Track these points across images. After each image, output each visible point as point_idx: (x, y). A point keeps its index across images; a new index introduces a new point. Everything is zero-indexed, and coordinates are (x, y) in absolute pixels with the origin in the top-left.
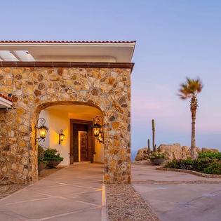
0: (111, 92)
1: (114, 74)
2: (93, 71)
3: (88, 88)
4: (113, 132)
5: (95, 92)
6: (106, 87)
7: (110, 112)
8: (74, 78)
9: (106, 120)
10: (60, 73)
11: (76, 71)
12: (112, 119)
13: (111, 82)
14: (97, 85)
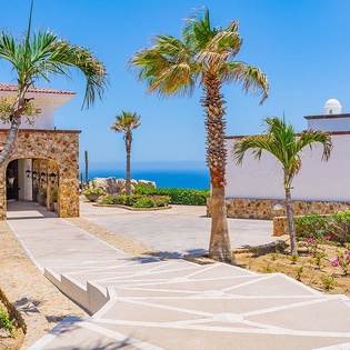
0: (65, 151)
1: (67, 138)
2: (52, 136)
3: (47, 147)
4: (66, 180)
5: (53, 151)
6: (60, 147)
7: (64, 166)
8: (37, 140)
9: (61, 171)
10: (27, 136)
11: (40, 135)
12: (66, 170)
13: (64, 144)
14: (55, 146)
